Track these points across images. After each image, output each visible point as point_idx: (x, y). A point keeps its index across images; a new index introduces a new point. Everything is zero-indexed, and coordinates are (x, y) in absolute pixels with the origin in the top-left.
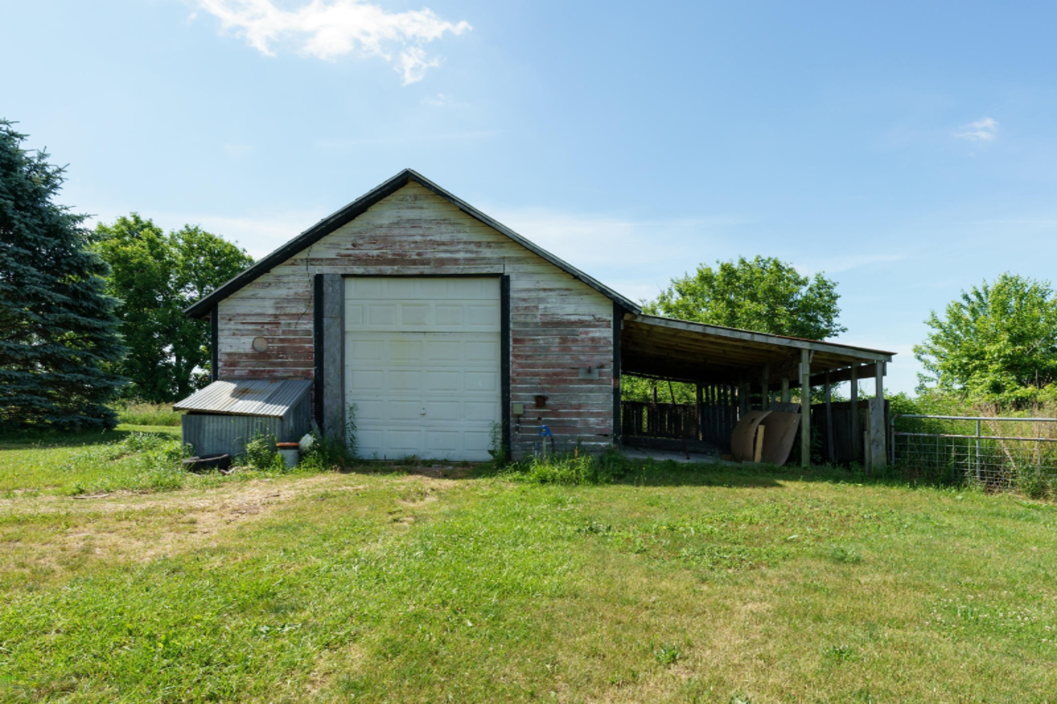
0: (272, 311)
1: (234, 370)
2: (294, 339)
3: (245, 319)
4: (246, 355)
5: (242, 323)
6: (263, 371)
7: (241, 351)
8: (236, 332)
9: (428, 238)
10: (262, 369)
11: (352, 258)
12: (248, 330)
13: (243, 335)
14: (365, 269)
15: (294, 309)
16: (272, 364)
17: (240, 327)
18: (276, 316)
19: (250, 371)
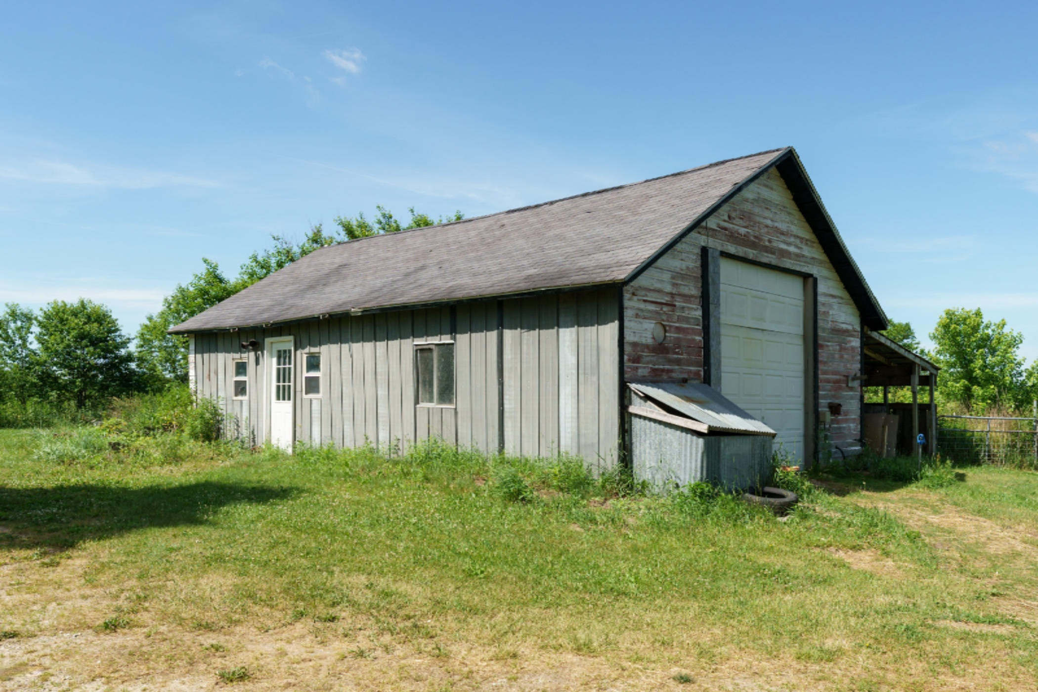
0: (668, 288)
1: (637, 368)
2: (687, 329)
3: (646, 296)
4: (647, 346)
5: (645, 301)
6: (663, 370)
7: (644, 341)
8: (640, 313)
9: (776, 224)
10: (661, 367)
11: (727, 232)
12: (649, 311)
13: (645, 318)
14: (736, 248)
15: (687, 288)
16: (671, 362)
17: (642, 306)
18: (672, 295)
19: (653, 370)
